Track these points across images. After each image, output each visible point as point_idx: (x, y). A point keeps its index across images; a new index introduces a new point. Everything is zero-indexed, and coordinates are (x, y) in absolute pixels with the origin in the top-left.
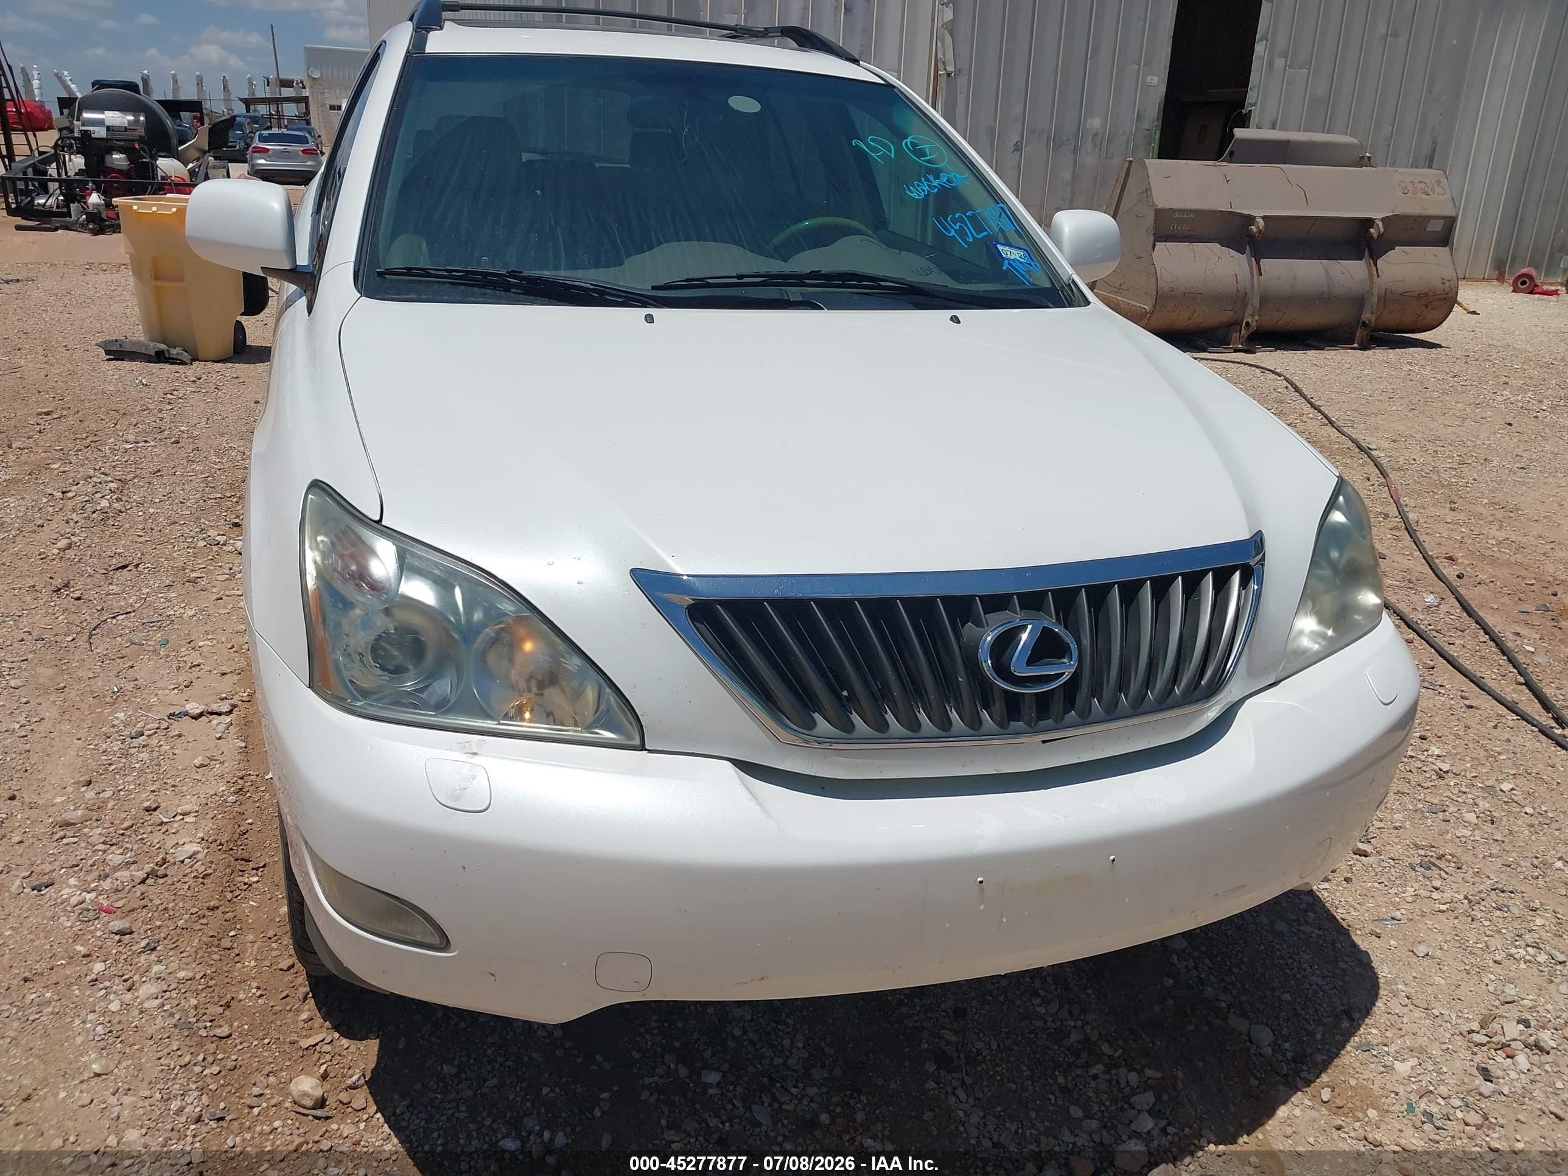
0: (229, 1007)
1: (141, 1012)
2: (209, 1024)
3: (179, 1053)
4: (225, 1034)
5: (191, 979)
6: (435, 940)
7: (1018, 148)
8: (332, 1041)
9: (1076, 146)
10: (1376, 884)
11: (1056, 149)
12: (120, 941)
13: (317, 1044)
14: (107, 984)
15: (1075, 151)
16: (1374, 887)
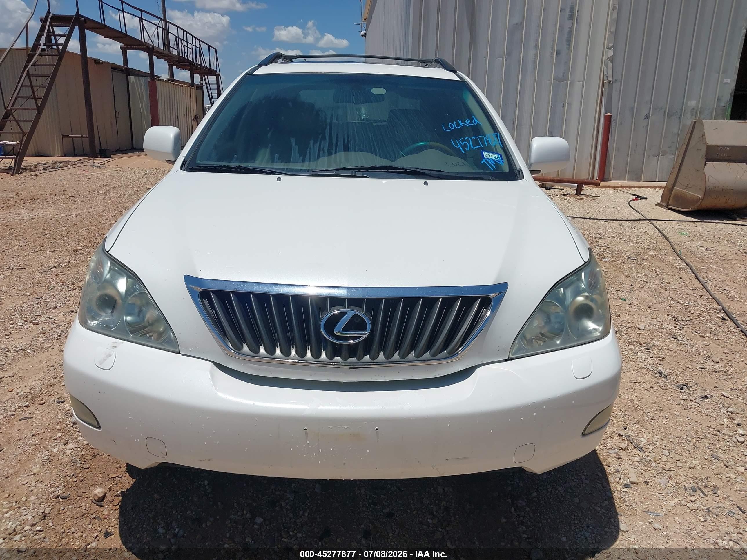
0: (95, 457)
1: (64, 454)
2: (83, 462)
3: (67, 471)
4: (86, 467)
5: (87, 444)
6: (96, 424)
7: (647, 117)
8: (122, 477)
9: (681, 115)
10: (657, 494)
11: (669, 116)
12: (72, 426)
13: (116, 477)
14: (59, 441)
15: (680, 118)
16: (655, 495)
